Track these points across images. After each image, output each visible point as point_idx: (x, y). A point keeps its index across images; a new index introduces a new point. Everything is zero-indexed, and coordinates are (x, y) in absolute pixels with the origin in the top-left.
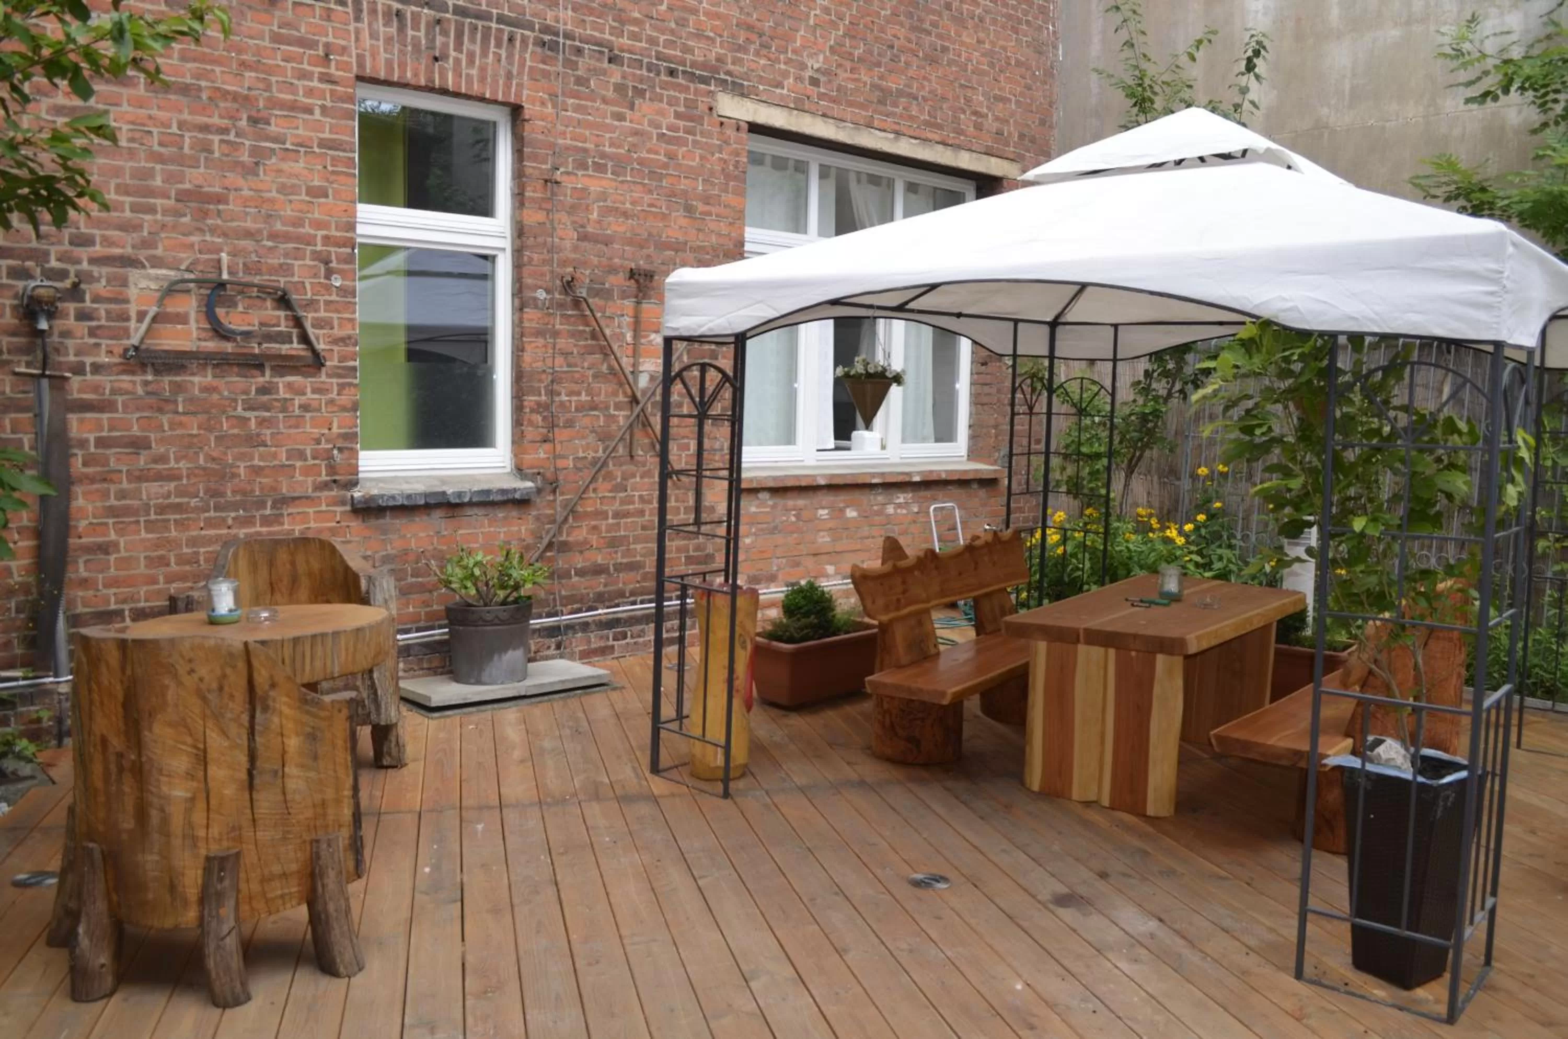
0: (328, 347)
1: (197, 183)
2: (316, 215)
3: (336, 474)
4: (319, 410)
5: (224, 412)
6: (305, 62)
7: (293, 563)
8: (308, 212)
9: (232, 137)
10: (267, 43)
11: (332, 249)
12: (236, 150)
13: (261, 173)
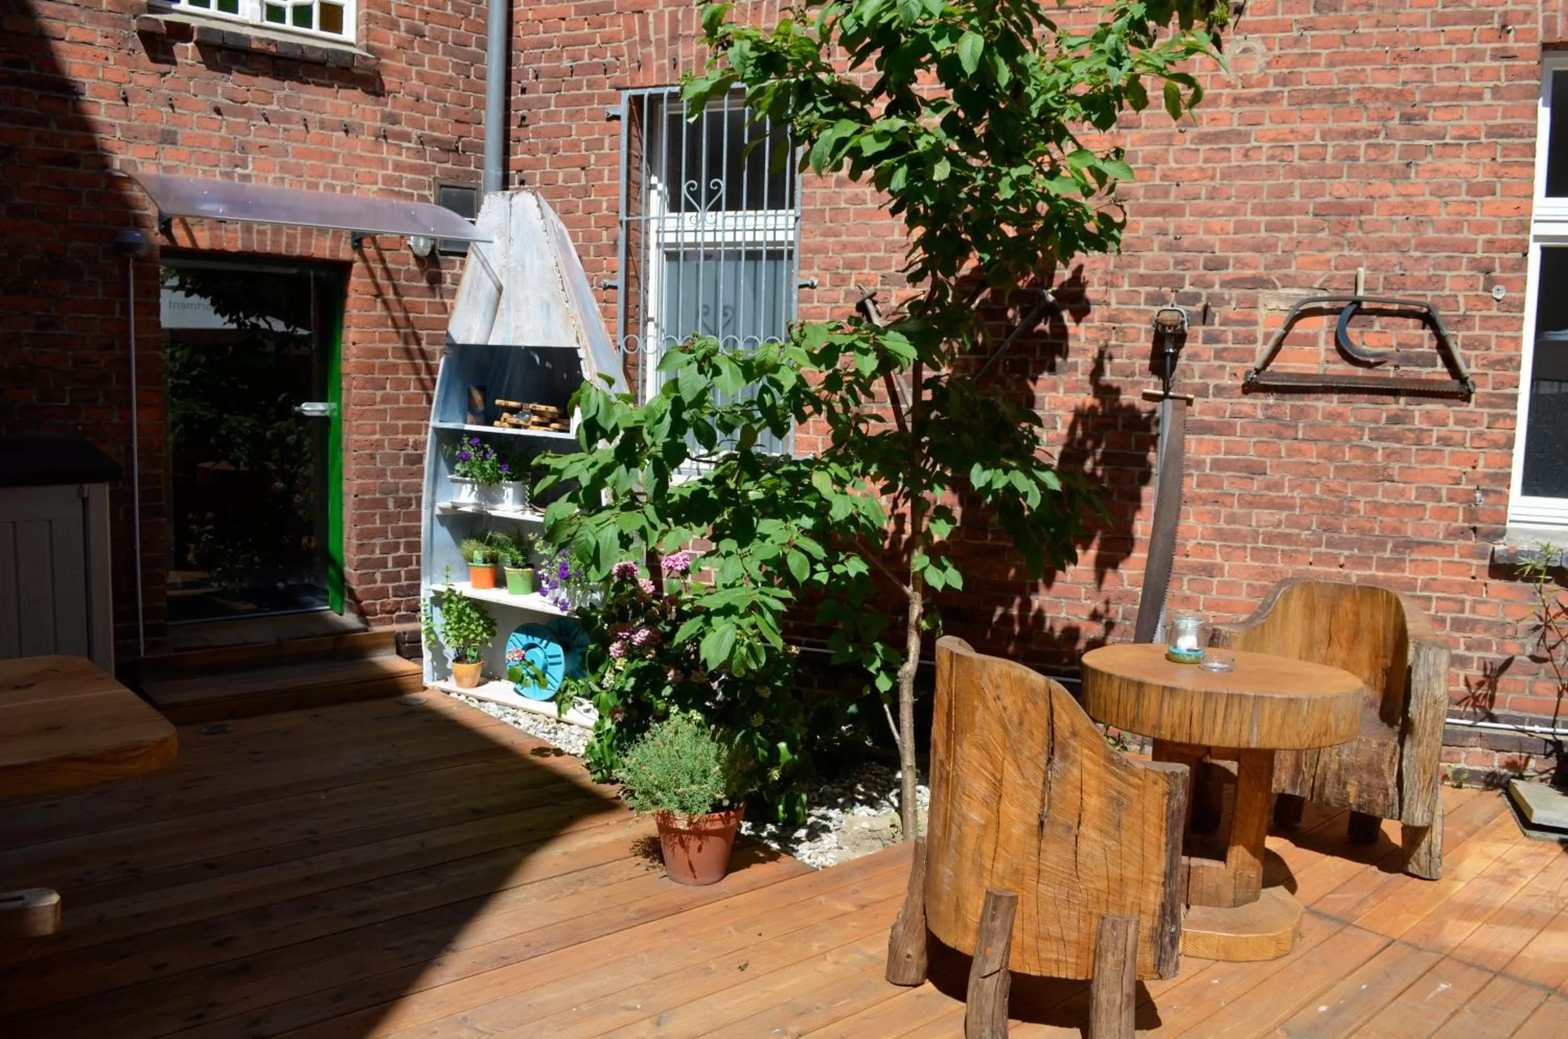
0: (1481, 371)
1: (1337, 194)
2: (1478, 217)
3: (1477, 520)
4: (1463, 445)
5: (1348, 440)
6: (1475, 40)
7: (1357, 614)
8: (1468, 214)
9: (1381, 140)
10: (1428, 28)
11: (1496, 255)
12: (1385, 153)
13: (1413, 175)
